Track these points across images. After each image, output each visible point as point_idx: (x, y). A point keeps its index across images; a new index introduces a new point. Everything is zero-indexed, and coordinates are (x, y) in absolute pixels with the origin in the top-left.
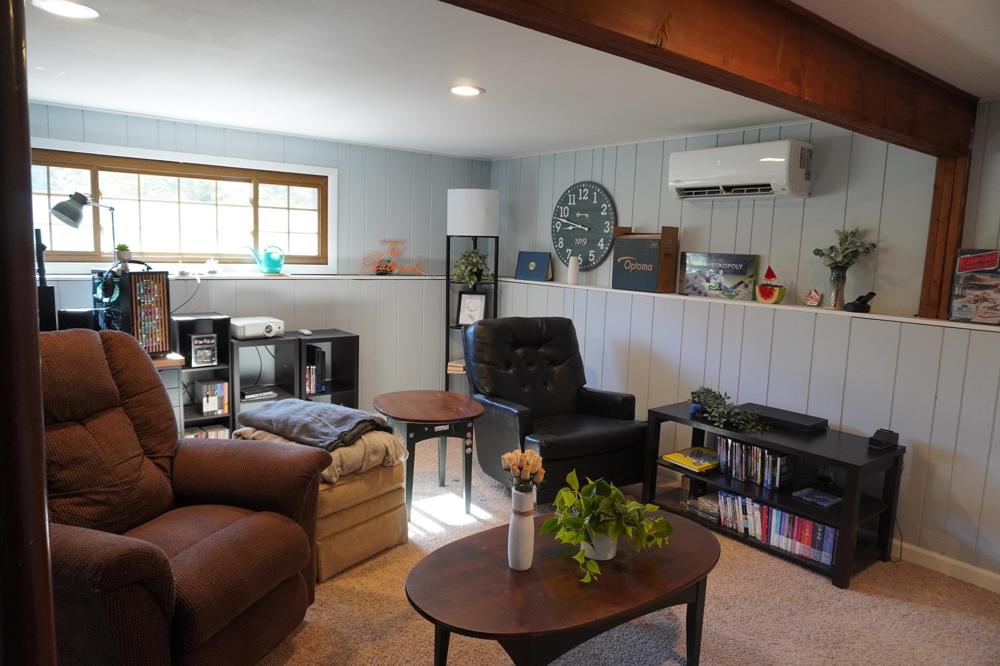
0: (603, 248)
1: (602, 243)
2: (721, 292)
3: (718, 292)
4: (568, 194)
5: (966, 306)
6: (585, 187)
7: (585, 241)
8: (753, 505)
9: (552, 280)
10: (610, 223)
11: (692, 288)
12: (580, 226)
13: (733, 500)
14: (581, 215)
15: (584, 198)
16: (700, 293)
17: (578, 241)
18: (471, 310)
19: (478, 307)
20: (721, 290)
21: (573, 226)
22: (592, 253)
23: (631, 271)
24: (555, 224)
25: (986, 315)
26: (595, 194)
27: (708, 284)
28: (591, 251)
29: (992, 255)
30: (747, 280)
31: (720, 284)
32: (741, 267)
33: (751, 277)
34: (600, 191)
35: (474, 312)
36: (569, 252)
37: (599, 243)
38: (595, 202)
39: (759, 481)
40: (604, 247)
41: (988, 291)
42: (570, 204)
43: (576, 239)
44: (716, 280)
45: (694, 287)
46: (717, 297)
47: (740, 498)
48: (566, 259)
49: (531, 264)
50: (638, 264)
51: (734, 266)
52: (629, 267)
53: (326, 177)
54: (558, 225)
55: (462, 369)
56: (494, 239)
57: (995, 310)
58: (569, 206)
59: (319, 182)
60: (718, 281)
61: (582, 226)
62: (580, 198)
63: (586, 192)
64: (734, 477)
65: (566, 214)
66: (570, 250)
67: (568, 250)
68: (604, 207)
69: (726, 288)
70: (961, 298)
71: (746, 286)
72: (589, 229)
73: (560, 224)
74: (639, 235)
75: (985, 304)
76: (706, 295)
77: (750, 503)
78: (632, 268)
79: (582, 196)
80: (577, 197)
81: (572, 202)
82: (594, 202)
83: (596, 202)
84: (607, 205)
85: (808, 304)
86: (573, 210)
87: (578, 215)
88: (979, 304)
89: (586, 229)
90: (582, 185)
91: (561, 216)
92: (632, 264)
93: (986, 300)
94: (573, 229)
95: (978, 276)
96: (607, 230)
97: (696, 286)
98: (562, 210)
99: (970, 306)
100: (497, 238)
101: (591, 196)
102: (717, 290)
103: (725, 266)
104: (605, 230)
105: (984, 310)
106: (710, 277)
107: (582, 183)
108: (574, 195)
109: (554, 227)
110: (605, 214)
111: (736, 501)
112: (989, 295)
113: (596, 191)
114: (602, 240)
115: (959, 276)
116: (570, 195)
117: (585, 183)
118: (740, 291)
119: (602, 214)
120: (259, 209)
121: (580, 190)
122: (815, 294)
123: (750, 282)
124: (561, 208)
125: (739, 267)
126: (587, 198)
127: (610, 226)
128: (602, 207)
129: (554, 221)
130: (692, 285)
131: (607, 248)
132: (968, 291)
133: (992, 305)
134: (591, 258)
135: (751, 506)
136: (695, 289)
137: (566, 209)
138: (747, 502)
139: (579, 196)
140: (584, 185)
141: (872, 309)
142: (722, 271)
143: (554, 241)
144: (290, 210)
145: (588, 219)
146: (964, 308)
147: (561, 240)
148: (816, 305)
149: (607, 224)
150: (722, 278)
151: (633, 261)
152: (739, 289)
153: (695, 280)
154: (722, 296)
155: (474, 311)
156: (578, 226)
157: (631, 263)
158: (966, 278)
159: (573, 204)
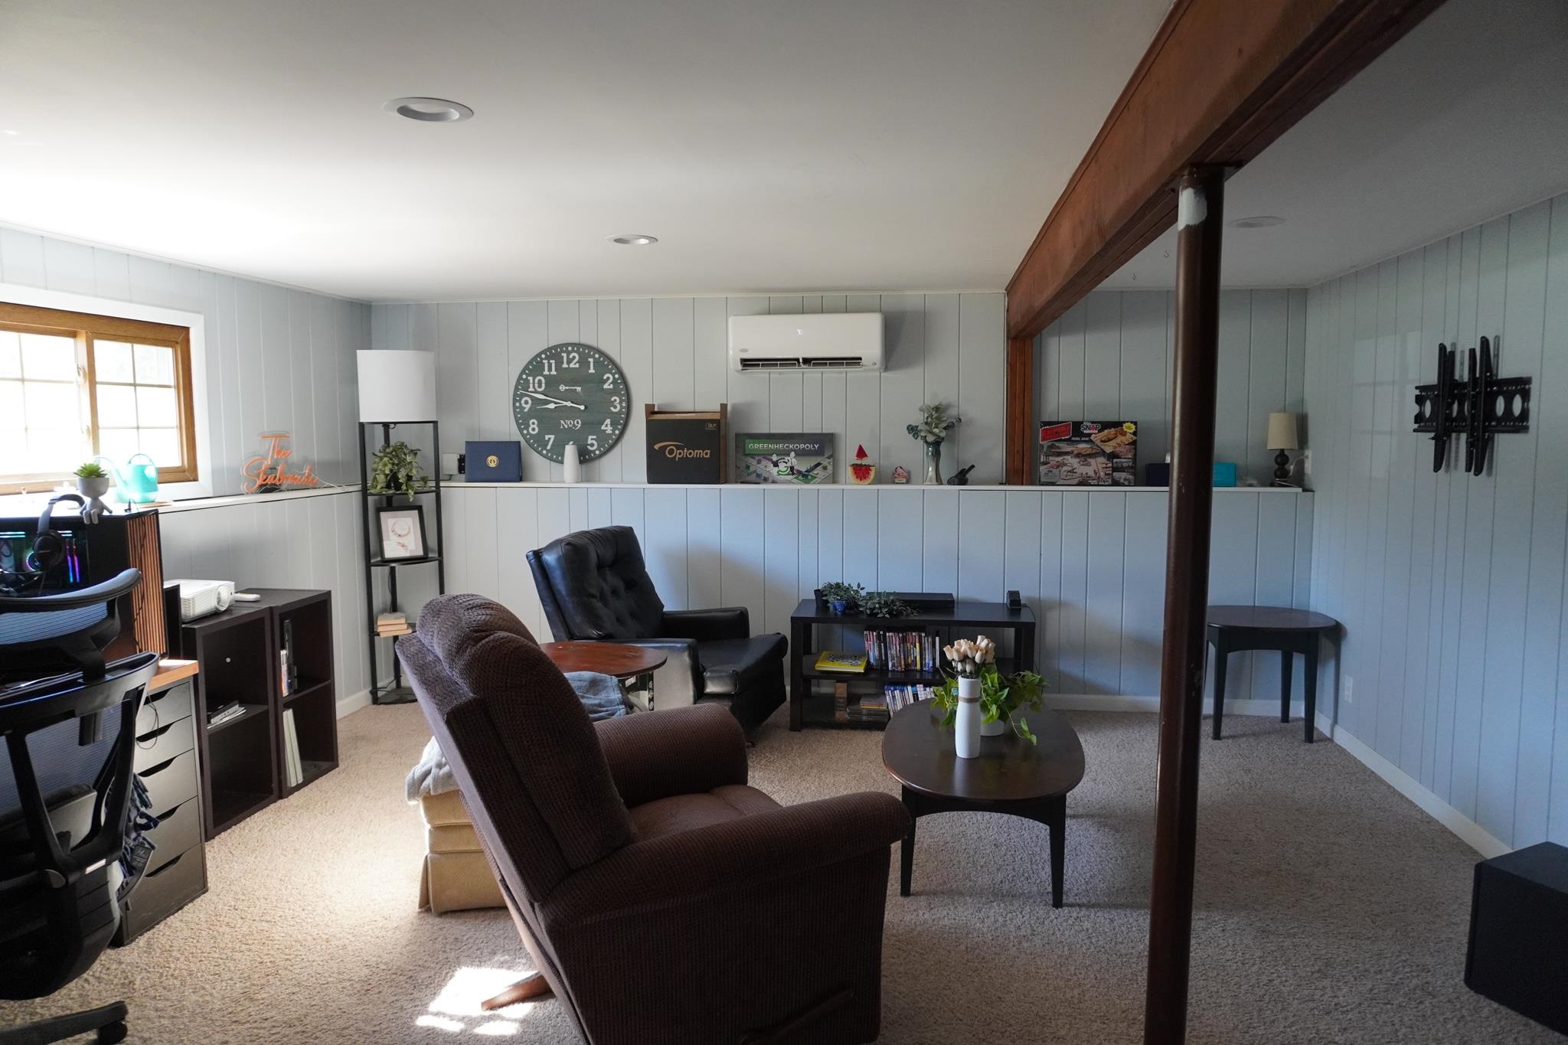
0: (611, 432)
1: (609, 426)
2: (794, 476)
3: (790, 477)
4: (542, 359)
5: (1051, 471)
6: (573, 351)
7: (578, 423)
8: (925, 690)
9: (521, 480)
10: (620, 399)
11: (755, 475)
12: (569, 404)
13: (902, 691)
14: (567, 388)
15: (572, 365)
16: (766, 480)
17: (565, 424)
18: (400, 536)
19: (409, 529)
20: (793, 474)
21: (556, 403)
22: (592, 439)
23: (677, 459)
24: (520, 401)
25: (1068, 477)
26: (591, 360)
27: (776, 469)
28: (590, 437)
29: (1066, 426)
30: (825, 463)
31: (792, 468)
32: (816, 447)
33: (829, 458)
34: (600, 358)
35: (406, 538)
36: (550, 439)
37: (604, 426)
38: (592, 371)
39: (918, 667)
40: (613, 431)
41: (1066, 457)
42: (546, 372)
43: (562, 422)
44: (786, 463)
45: (757, 474)
46: (789, 482)
47: (909, 688)
48: (545, 449)
49: (489, 458)
50: (688, 450)
51: (807, 447)
52: (674, 455)
53: (187, 329)
54: (526, 402)
55: (405, 626)
56: (432, 424)
57: (1074, 472)
58: (545, 377)
59: (174, 337)
60: (789, 464)
61: (572, 403)
62: (565, 365)
63: (574, 357)
64: (890, 669)
65: (540, 386)
66: (552, 437)
67: (547, 437)
68: (608, 378)
69: (799, 472)
70: (1046, 464)
71: (825, 468)
72: (586, 408)
73: (530, 402)
74: (677, 415)
75: (1065, 468)
76: (774, 482)
77: (922, 689)
78: (678, 456)
79: (569, 362)
80: (559, 362)
81: (550, 369)
82: (590, 371)
83: (594, 371)
84: (613, 375)
85: (896, 481)
86: (551, 382)
87: (562, 388)
88: (1060, 468)
89: (582, 407)
90: (567, 348)
91: (531, 389)
92: (678, 451)
93: (1065, 465)
94: (556, 407)
95: (1057, 444)
96: (615, 407)
97: (759, 472)
98: (531, 381)
99: (1054, 471)
100: (435, 423)
101: (583, 362)
102: (788, 474)
103: (797, 447)
104: (612, 409)
105: (1065, 473)
106: (777, 461)
107: (567, 345)
108: (553, 361)
109: (518, 404)
110: (611, 386)
111: (906, 691)
112: (1068, 460)
113: (593, 357)
114: (608, 421)
115: (1042, 446)
116: (545, 361)
117: (573, 345)
118: (817, 474)
119: (606, 386)
120: (98, 386)
121: (564, 355)
122: (901, 470)
123: (829, 463)
124: (531, 378)
125: (814, 447)
126: (577, 366)
127: (620, 403)
128: (605, 377)
129: (517, 397)
130: (755, 471)
131: (617, 432)
132: (1051, 458)
133: (1070, 469)
134: (592, 445)
135: (923, 692)
136: (758, 476)
137: (540, 381)
138: (918, 689)
139: (563, 363)
140: (570, 349)
141: (969, 481)
142: (793, 453)
143: (518, 425)
144: (137, 387)
145: (581, 394)
146: (1050, 474)
147: (533, 423)
148: (904, 481)
149: (615, 400)
150: (794, 460)
151: (678, 448)
152: (816, 472)
153: (759, 465)
154: (795, 480)
155: (405, 536)
156: (565, 403)
157: (677, 449)
158: (1048, 446)
159: (552, 373)
